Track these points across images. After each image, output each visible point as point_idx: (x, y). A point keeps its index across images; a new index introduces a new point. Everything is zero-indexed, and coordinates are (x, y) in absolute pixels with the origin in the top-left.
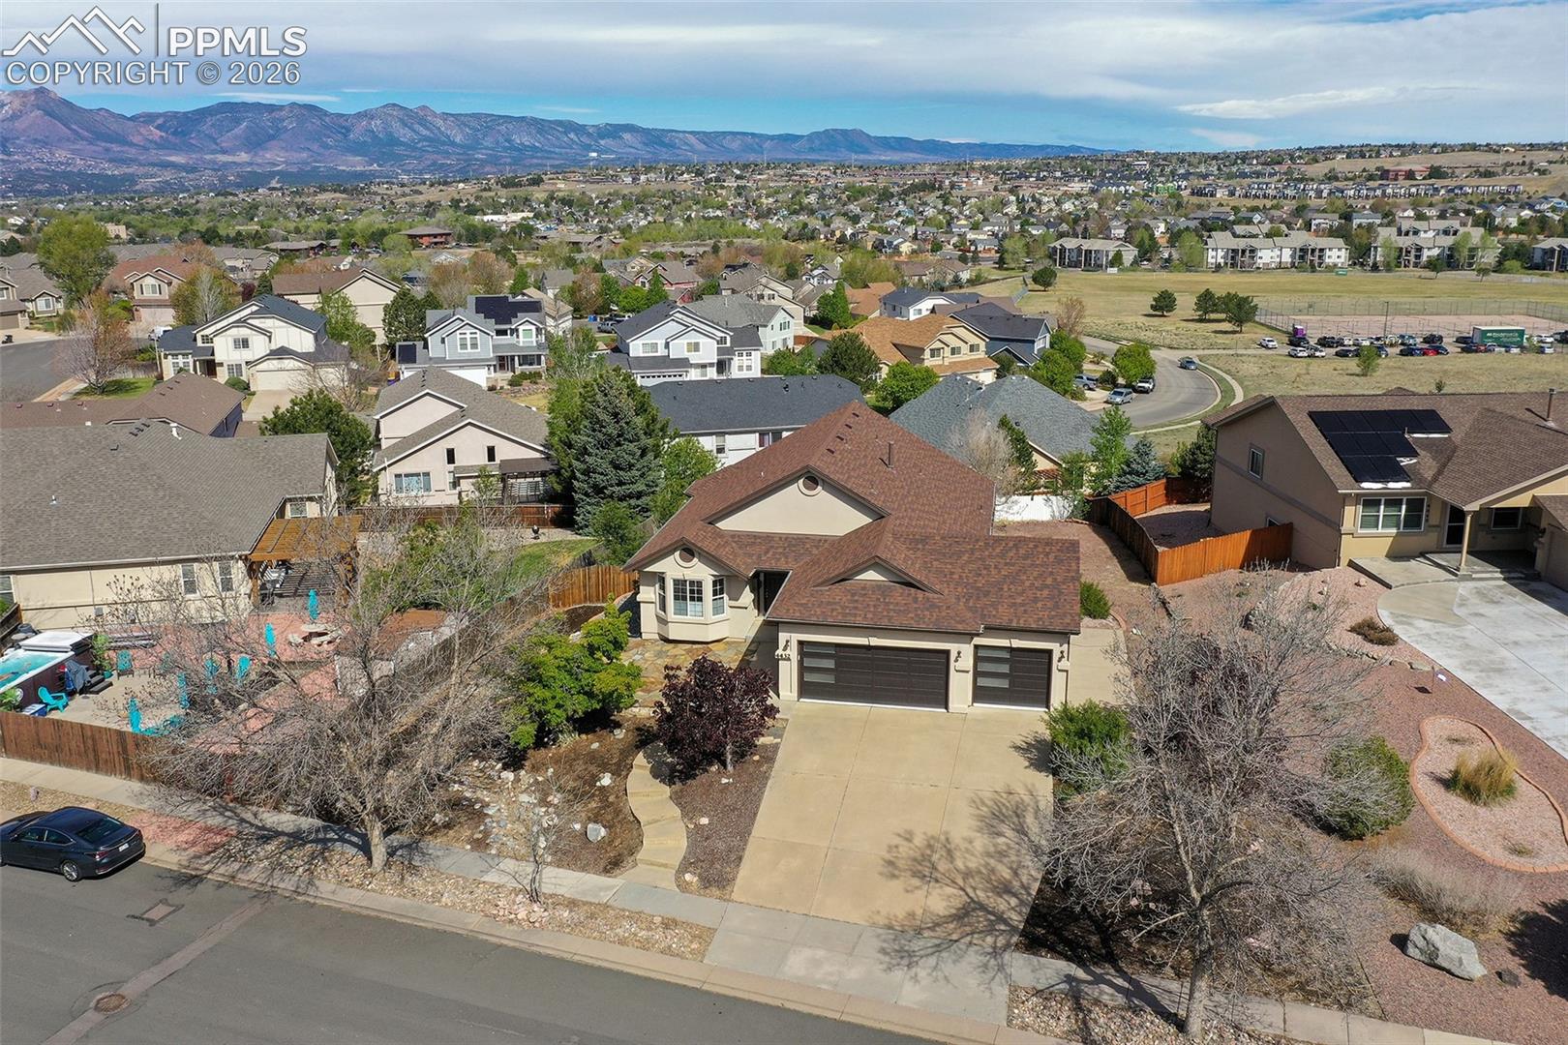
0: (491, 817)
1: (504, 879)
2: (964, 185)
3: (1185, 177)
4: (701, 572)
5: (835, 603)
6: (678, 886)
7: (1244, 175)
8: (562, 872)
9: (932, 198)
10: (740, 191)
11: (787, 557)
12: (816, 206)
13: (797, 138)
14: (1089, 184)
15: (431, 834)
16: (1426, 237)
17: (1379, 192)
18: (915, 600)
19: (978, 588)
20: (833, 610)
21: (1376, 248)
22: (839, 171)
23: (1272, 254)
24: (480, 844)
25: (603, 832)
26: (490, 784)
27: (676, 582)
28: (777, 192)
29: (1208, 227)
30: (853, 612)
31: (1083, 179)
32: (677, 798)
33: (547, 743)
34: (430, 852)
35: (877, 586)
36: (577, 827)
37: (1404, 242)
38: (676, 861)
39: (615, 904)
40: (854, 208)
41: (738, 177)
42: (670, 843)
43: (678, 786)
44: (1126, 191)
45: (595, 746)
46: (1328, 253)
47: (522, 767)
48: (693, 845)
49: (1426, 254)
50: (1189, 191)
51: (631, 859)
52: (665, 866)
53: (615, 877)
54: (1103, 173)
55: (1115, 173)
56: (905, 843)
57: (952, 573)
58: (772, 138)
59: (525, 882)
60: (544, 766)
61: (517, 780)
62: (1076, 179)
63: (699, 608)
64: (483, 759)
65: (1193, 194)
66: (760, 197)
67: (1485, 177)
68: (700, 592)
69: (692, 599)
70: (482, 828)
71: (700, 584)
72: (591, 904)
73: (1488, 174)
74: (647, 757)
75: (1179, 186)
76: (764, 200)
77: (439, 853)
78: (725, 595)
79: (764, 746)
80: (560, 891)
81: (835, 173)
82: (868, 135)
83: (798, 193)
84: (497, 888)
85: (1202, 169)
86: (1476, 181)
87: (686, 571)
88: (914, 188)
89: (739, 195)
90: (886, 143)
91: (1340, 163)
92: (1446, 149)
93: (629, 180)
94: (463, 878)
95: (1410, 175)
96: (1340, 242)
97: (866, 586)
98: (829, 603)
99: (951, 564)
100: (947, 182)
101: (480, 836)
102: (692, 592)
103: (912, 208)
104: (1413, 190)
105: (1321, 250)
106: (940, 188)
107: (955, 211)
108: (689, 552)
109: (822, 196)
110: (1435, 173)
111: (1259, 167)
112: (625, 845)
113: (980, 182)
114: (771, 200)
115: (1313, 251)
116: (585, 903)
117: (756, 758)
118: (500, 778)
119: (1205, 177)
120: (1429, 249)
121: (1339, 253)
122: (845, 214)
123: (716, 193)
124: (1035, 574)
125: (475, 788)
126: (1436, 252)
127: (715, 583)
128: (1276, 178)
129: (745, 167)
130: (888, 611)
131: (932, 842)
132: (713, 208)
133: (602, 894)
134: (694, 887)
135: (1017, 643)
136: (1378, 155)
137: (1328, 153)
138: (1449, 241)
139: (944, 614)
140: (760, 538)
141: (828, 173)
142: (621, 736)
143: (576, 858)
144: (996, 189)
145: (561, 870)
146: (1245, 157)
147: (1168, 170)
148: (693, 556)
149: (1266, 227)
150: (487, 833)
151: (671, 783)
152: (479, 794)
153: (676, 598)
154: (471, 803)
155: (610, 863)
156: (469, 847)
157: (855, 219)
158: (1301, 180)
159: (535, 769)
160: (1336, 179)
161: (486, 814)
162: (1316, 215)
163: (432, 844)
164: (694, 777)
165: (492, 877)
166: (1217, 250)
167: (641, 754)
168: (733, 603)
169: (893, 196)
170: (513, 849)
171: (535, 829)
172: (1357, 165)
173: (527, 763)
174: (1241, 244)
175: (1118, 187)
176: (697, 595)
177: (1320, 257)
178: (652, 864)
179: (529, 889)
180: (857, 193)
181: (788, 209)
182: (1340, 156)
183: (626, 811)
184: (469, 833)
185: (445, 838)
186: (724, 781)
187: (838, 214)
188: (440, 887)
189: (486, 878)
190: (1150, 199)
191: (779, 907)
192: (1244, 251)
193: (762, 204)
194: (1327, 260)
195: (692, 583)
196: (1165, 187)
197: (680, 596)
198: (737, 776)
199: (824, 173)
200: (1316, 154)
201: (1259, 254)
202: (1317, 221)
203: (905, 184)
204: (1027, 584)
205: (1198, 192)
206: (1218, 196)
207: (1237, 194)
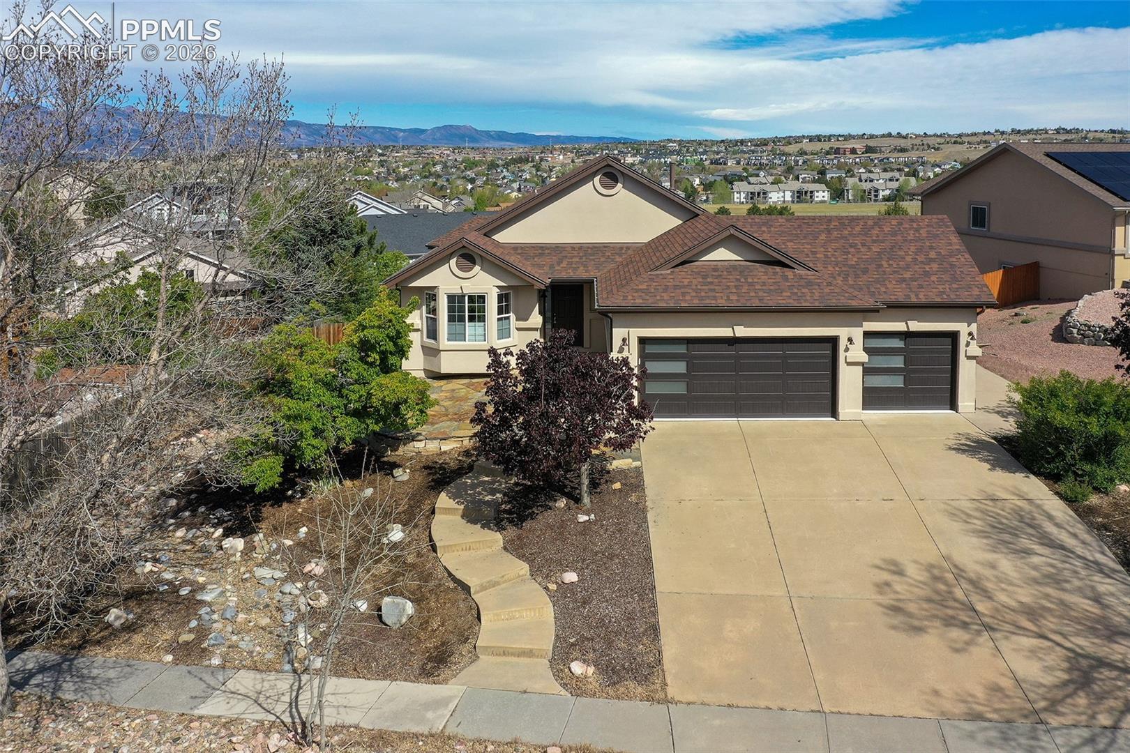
0: (209, 604)
1: (238, 708)
2: (550, 159)
3: (705, 153)
4: (484, 283)
5: (684, 287)
6: (564, 686)
7: (745, 152)
8: (345, 684)
9: (527, 167)
10: (382, 164)
11: (585, 266)
12: (441, 173)
13: (423, 131)
14: (639, 158)
15: (98, 643)
16: (879, 184)
17: (835, 162)
18: (786, 278)
19: (852, 266)
20: (684, 294)
21: (848, 190)
22: (456, 151)
23: (778, 195)
24: (190, 653)
25: (409, 608)
26: (204, 558)
27: (451, 298)
28: (411, 164)
29: (730, 180)
30: (711, 294)
31: (634, 155)
32: (514, 548)
33: (292, 496)
34: (95, 672)
35: (730, 267)
36: (363, 606)
37: (867, 186)
38: (547, 643)
39: (460, 731)
40: (470, 174)
41: (380, 155)
42: (527, 616)
43: (511, 531)
44: (665, 162)
45: (369, 492)
46: (816, 194)
47: (254, 531)
48: (563, 617)
49: (881, 194)
50: (708, 162)
51: (465, 649)
52: (529, 653)
53: (445, 681)
54: (647, 151)
55: (655, 151)
56: (896, 578)
57: (814, 253)
58: (404, 131)
59: (279, 708)
60: (293, 525)
61: (250, 548)
62: (629, 155)
63: (480, 331)
64: (190, 527)
65: (711, 163)
66: (398, 167)
67: (901, 152)
68: (482, 309)
69: (472, 319)
70: (194, 624)
71: (482, 298)
72: (416, 736)
73: (903, 150)
74: (453, 496)
75: (701, 159)
76: (401, 169)
77: (112, 674)
78: (512, 315)
79: (621, 472)
80: (350, 718)
81: (453, 152)
82: (476, 130)
83: (427, 164)
84: (225, 725)
85: (715, 148)
86: (896, 155)
87: (465, 284)
88: (514, 161)
89: (382, 166)
90: (488, 135)
91: (805, 145)
92: (872, 136)
93: (295, 157)
94: (159, 713)
95: (853, 151)
96: (823, 186)
97: (716, 267)
98: (675, 287)
99: (808, 244)
100: (537, 157)
101: (191, 637)
102: (472, 310)
103: (513, 173)
104: (858, 160)
105: (812, 192)
106: (532, 161)
107: (545, 175)
108: (468, 258)
109: (445, 166)
110: (869, 150)
111: (753, 148)
112: (449, 625)
113: (561, 157)
114: (407, 169)
115: (806, 192)
116: (403, 737)
117: (617, 486)
118: (221, 548)
119: (718, 153)
120: (883, 190)
121: (824, 194)
122: (464, 178)
123: (364, 165)
124: (913, 249)
125: (176, 565)
126: (887, 192)
127: (500, 298)
128: (765, 154)
129: (386, 148)
130: (756, 291)
131: (936, 572)
132: (362, 175)
133: (430, 715)
134: (594, 685)
135: (915, 326)
136: (830, 140)
137: (798, 140)
138: (895, 185)
139: (827, 291)
140: (548, 249)
141: (448, 152)
142: (406, 477)
143: (368, 658)
144: (573, 161)
145: (344, 680)
146: (742, 142)
147: (691, 149)
148: (474, 263)
149: (771, 179)
150: (202, 632)
151: (500, 528)
152: (187, 573)
153: (451, 319)
154: (174, 588)
155: (430, 659)
156: (169, 658)
157: (472, 181)
158: (783, 155)
159: (276, 530)
160: (806, 154)
161: (202, 603)
162: (801, 172)
163: (100, 659)
164: (532, 516)
165: (215, 707)
166: (740, 193)
167: (443, 495)
168: (522, 324)
169: (498, 166)
170: (250, 653)
171: (290, 617)
172: (817, 146)
173: (263, 525)
174: (757, 189)
175: (660, 159)
176: (478, 315)
177: (811, 197)
178: (505, 653)
179: (288, 720)
180: (472, 165)
181: (420, 175)
182: (805, 141)
183: (440, 573)
184: (169, 635)
185: (125, 648)
186: (583, 518)
187: (459, 178)
188: (113, 736)
189: (203, 710)
190: (683, 167)
191: (763, 704)
192: (759, 194)
193: (400, 172)
194: (816, 199)
195: (471, 298)
196: (692, 159)
197: (456, 316)
198: (599, 509)
199: (445, 152)
200: (789, 140)
201: (770, 196)
202: (803, 176)
203: (506, 158)
204: (909, 259)
205: (715, 162)
206: (729, 164)
207: (742, 163)
